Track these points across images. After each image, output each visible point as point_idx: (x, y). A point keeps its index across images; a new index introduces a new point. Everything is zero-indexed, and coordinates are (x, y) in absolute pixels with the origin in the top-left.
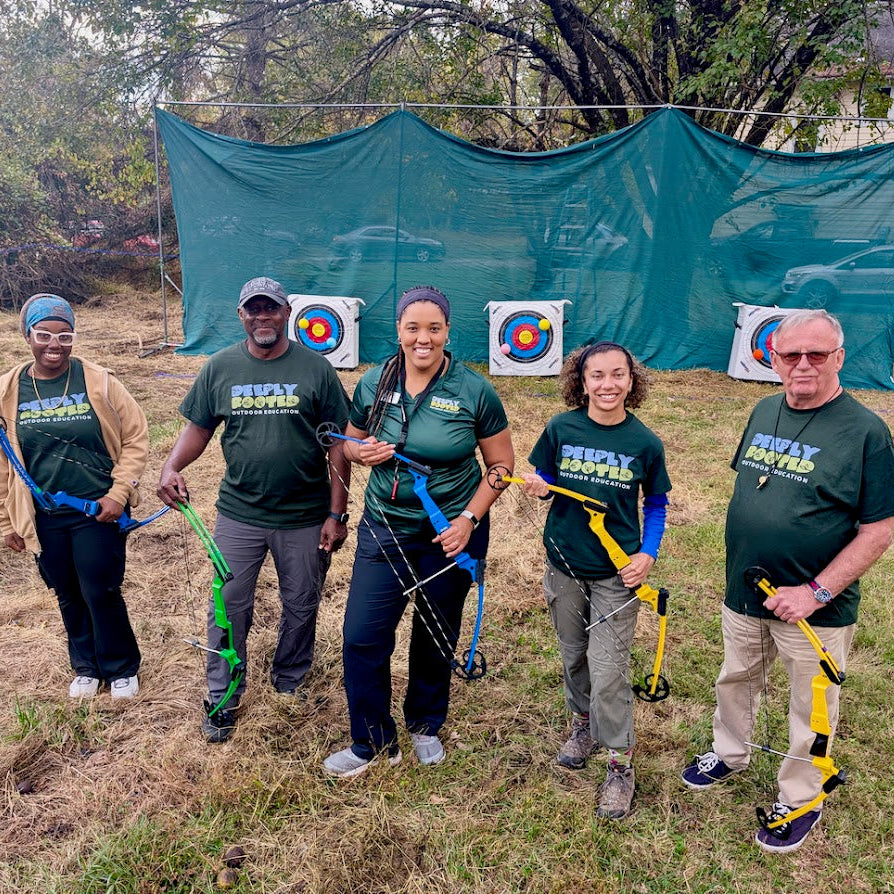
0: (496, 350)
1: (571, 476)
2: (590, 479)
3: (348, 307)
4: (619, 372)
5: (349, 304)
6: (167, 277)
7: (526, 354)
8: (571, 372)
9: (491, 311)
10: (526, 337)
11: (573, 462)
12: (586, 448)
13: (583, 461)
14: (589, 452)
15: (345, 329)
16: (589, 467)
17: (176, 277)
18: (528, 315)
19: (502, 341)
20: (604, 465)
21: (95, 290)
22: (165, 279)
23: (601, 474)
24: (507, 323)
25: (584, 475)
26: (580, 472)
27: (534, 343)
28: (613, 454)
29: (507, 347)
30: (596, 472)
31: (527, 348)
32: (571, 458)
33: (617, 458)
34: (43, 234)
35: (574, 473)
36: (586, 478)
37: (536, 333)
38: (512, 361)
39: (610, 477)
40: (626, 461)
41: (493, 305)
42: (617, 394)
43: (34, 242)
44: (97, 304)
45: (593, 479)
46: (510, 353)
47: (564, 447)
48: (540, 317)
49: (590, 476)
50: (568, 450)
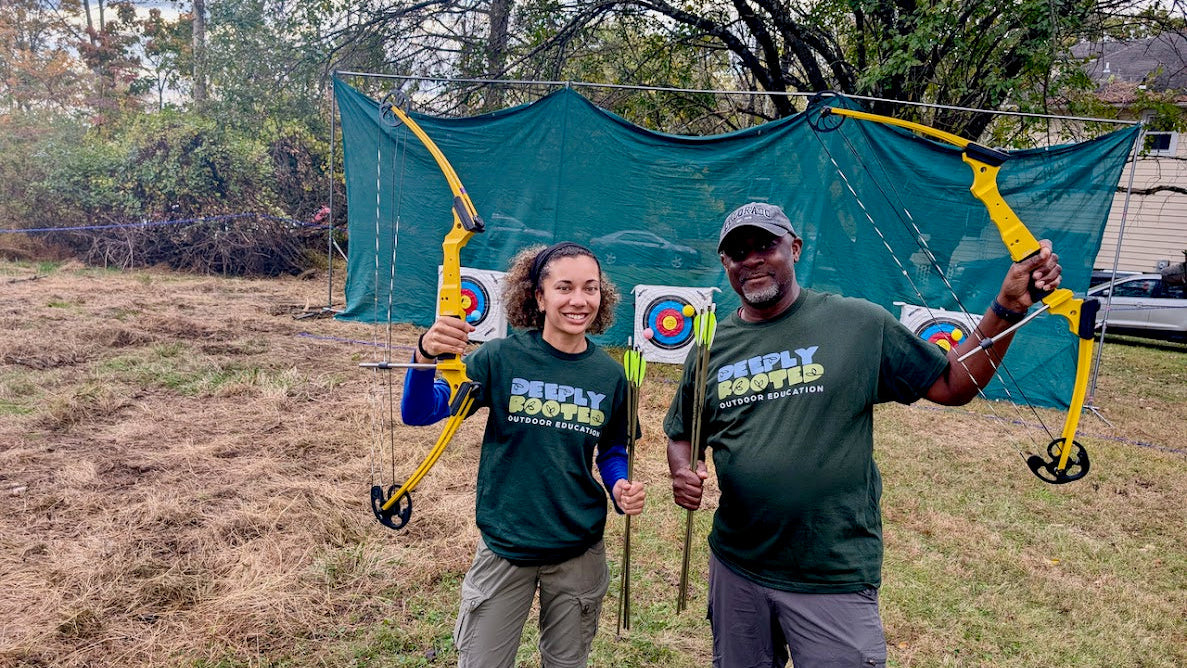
0: (641, 335)
1: (528, 420)
2: (553, 424)
3: (496, 281)
4: (592, 285)
5: (496, 278)
6: (335, 243)
7: (671, 340)
8: (521, 279)
9: (637, 294)
10: (670, 323)
11: (529, 402)
12: (546, 381)
13: (544, 400)
14: (551, 388)
15: (492, 302)
16: (551, 408)
17: (344, 245)
18: (673, 300)
19: (646, 325)
20: (570, 405)
21: (313, 263)
22: (333, 246)
23: (568, 416)
24: (651, 307)
25: (547, 419)
26: (540, 415)
27: (678, 330)
28: (581, 390)
29: (650, 332)
30: (561, 415)
31: (670, 334)
32: (526, 396)
33: (585, 395)
34: (261, 204)
35: (532, 417)
36: (549, 423)
37: (681, 319)
38: (655, 347)
39: (579, 420)
40: (597, 399)
41: (639, 288)
42: (586, 315)
43: (252, 211)
44: (311, 277)
45: (558, 424)
46: (654, 338)
47: (515, 380)
48: (685, 303)
49: (554, 420)
50: (520, 385)
